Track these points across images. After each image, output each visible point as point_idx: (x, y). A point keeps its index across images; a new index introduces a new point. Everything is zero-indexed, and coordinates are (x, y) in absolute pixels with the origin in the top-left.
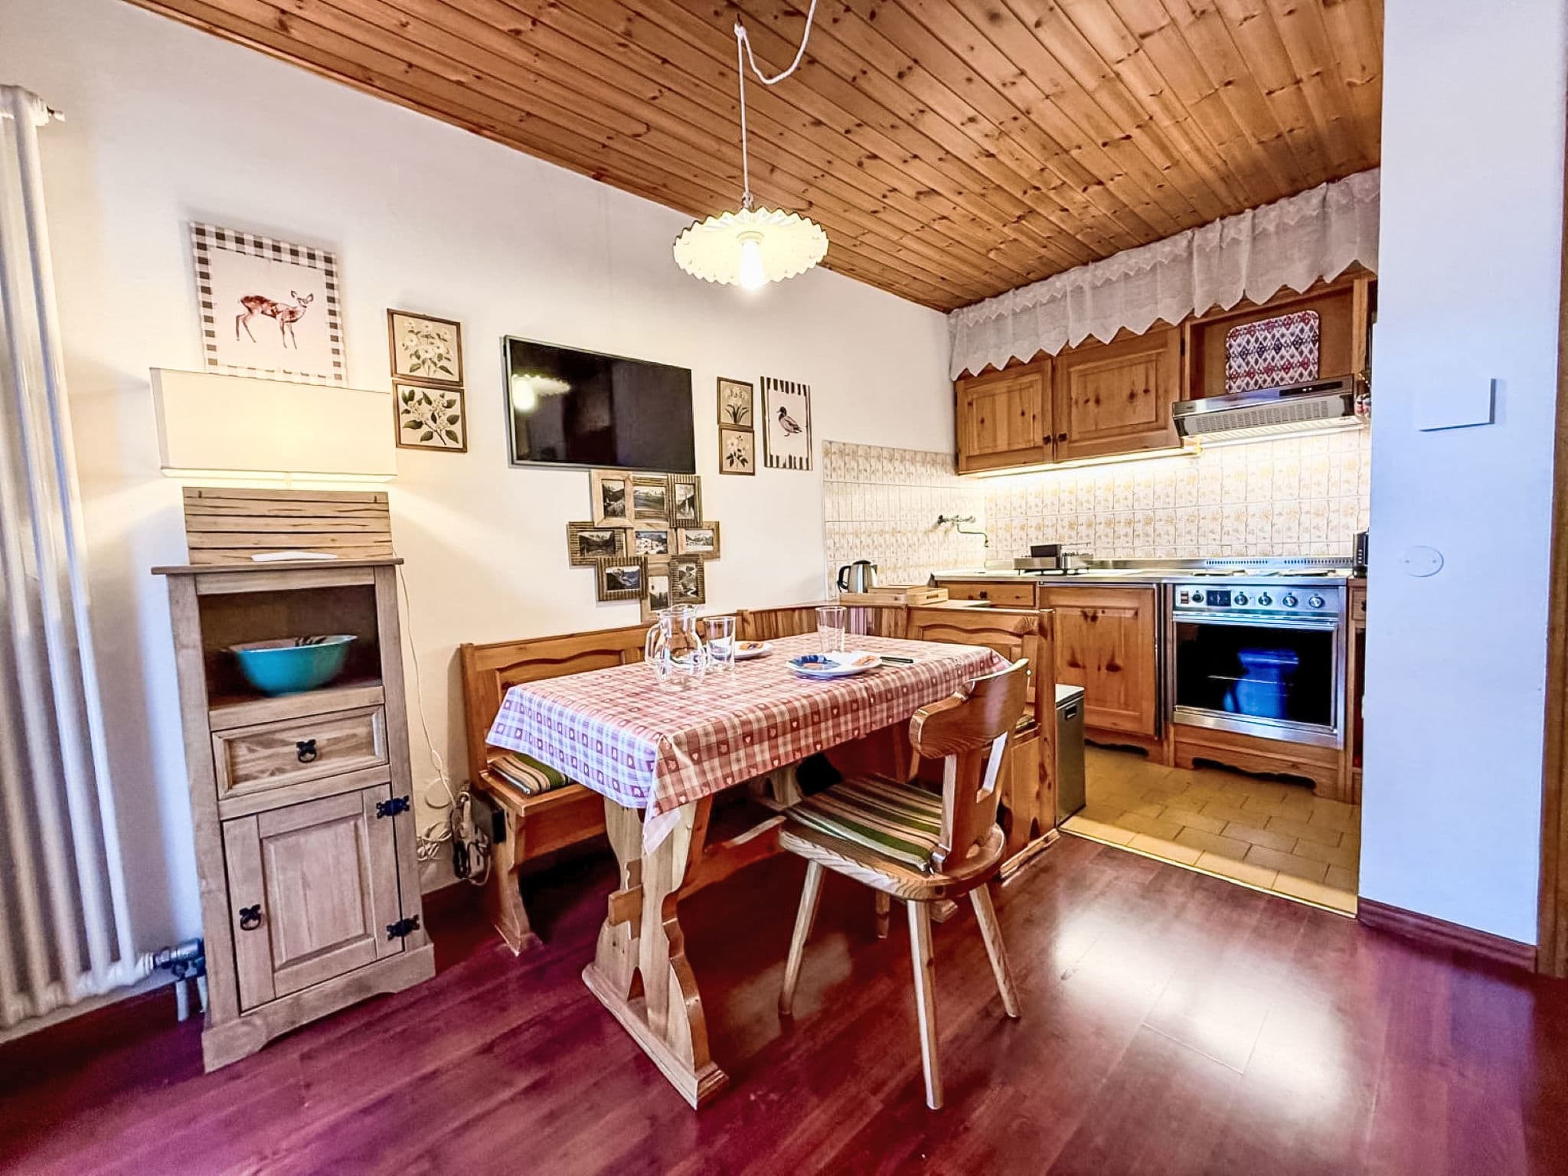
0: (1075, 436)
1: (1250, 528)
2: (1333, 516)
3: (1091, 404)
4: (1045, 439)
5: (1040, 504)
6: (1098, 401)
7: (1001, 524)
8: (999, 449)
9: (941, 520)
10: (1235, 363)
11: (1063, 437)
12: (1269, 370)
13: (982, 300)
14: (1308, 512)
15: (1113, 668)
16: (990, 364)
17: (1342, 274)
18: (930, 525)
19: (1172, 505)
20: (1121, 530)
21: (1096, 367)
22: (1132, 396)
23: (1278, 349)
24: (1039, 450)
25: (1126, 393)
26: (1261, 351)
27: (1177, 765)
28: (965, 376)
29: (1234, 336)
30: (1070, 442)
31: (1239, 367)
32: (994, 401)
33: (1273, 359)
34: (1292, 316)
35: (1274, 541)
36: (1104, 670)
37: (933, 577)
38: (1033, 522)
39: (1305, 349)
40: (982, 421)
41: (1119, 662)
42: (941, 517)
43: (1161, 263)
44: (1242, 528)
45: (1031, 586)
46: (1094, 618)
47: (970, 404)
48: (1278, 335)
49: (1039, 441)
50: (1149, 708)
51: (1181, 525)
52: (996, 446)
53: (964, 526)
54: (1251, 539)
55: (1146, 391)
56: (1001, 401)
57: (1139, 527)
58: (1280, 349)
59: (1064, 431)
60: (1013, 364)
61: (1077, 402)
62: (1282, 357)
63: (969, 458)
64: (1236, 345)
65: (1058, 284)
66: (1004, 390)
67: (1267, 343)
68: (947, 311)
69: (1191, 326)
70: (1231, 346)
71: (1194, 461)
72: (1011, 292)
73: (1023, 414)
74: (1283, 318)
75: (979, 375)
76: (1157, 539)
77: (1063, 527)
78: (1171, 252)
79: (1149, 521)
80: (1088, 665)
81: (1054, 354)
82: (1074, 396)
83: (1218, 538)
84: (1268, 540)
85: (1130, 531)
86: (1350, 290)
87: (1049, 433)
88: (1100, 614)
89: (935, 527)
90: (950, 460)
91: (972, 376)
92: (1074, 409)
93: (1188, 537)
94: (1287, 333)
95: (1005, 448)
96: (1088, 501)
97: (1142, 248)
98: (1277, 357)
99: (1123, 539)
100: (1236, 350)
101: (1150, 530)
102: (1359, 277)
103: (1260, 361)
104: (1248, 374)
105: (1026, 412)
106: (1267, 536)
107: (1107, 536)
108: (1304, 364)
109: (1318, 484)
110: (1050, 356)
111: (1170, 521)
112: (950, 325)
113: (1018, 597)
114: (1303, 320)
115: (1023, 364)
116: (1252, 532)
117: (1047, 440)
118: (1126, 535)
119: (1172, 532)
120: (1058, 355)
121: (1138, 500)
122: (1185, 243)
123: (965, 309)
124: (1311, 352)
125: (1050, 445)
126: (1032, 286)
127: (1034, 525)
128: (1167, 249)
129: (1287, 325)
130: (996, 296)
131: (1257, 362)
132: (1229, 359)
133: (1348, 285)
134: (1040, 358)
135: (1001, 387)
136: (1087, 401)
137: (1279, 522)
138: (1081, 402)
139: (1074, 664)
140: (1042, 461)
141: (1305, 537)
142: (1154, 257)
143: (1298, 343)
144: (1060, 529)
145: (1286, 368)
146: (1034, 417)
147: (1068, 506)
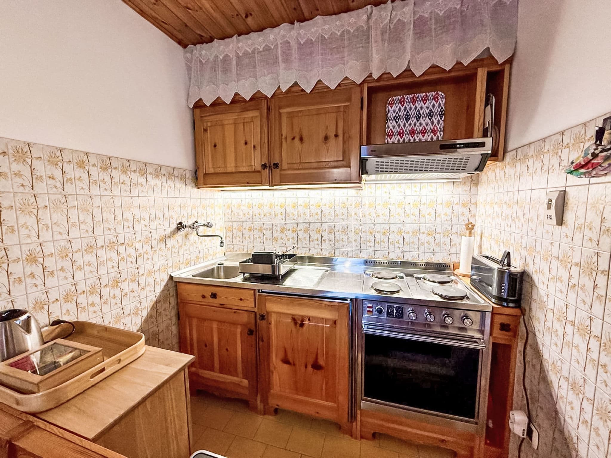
0: (285, 166)
1: (391, 240)
2: (437, 236)
3: (297, 140)
4: (262, 165)
5: (261, 213)
6: (301, 139)
7: (235, 225)
8: (229, 170)
9: (181, 226)
10: (391, 124)
11: (276, 165)
12: (412, 132)
13: (211, 40)
14: (424, 233)
15: (316, 366)
16: (219, 98)
17: (474, 61)
18: (168, 232)
19: (345, 221)
20: (314, 235)
21: (300, 111)
22: (326, 138)
23: (418, 118)
24: (258, 174)
25: (322, 136)
26: (408, 117)
27: (362, 437)
28: (199, 105)
29: (392, 104)
30: (281, 170)
31: (394, 128)
32: (223, 131)
33: (415, 124)
34: (428, 94)
35: (405, 250)
36: (310, 368)
37: (171, 277)
38: (257, 225)
39: (435, 119)
40: (215, 146)
41: (321, 362)
42: (180, 223)
43: (349, 32)
44: (386, 240)
45: (252, 292)
46: (302, 325)
47: (205, 130)
48: (418, 107)
49: (259, 167)
50: (343, 399)
51: (350, 235)
52: (226, 167)
53: (202, 230)
54: (391, 248)
55: (336, 136)
56: (229, 131)
57: (325, 234)
58: (419, 118)
59: (277, 161)
60: (237, 100)
61: (286, 138)
62: (421, 124)
63: (206, 175)
64: (392, 110)
65: (272, 37)
66: (232, 122)
67: (412, 112)
68: (185, 46)
69: (368, 88)
70: (389, 111)
71: (360, 192)
72: (234, 37)
73: (246, 143)
74: (423, 95)
75: (211, 105)
76: (336, 244)
77: (277, 231)
78: (355, 23)
79: (331, 231)
80: (297, 363)
81: (269, 96)
82: (284, 133)
83: (372, 245)
84: (401, 249)
85: (320, 237)
86: (475, 74)
87: (265, 161)
88: (307, 322)
89: (174, 233)
90: (189, 175)
91: (206, 105)
92: (284, 144)
93: (355, 244)
94: (424, 106)
95: (233, 170)
96: (293, 214)
97: (334, 16)
98: (418, 124)
99: (315, 242)
100: (391, 115)
101: (332, 237)
102: (482, 66)
103: (407, 125)
104: (400, 134)
105: (249, 142)
106: (401, 246)
107: (305, 239)
108: (434, 131)
109: (430, 214)
110: (266, 97)
111: (344, 231)
112: (187, 59)
113: (241, 300)
114: (435, 98)
115: (244, 101)
116: (392, 243)
117: (264, 166)
118: (317, 240)
119: (345, 239)
120: (272, 97)
121: (324, 216)
122: (365, 17)
123: (198, 46)
124: (438, 122)
125: (267, 170)
126: (252, 34)
127: (258, 228)
128: (352, 20)
129: (424, 100)
130: (223, 39)
131: (405, 126)
132: (388, 121)
133: (473, 71)
134: (258, 98)
135: (229, 119)
136: (293, 139)
137: (408, 237)
138: (289, 139)
139: (286, 361)
140: (261, 183)
141: (422, 249)
142: (343, 25)
143: (430, 115)
144: (275, 232)
145: (423, 132)
146: (254, 147)
147: (280, 216)
